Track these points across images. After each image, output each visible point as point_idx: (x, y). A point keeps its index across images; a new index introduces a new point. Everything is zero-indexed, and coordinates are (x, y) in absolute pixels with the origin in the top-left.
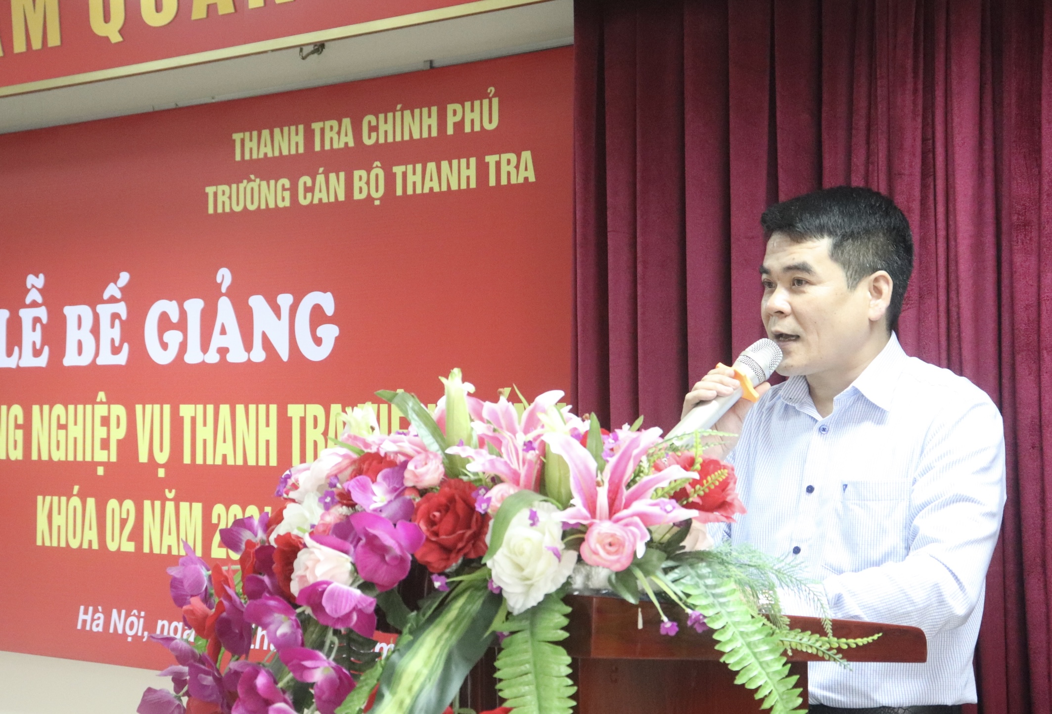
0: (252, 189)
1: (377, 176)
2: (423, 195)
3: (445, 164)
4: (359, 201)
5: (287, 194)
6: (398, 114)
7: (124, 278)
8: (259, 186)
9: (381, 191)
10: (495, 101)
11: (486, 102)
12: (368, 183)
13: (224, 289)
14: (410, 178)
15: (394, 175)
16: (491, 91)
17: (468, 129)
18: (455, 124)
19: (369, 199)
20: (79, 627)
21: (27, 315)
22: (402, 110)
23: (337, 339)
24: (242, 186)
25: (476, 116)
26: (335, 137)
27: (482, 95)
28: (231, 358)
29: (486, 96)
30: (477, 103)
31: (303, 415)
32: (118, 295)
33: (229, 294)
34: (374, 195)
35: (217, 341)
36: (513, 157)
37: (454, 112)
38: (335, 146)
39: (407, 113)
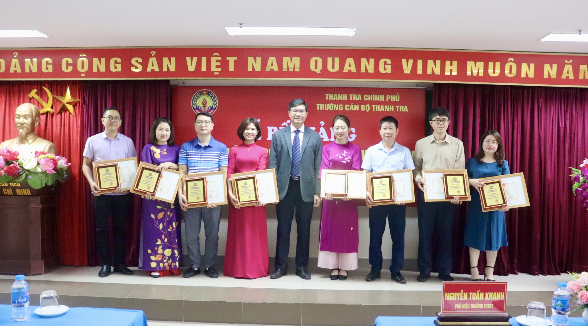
0: (331, 106)
1: (368, 107)
2: (380, 112)
3: (386, 106)
4: (363, 111)
5: (342, 108)
8: (333, 105)
9: (369, 109)
10: (399, 97)
11: (396, 96)
12: (365, 108)
13: (322, 126)
14: (377, 108)
15: (372, 107)
17: (392, 100)
18: (389, 99)
19: (365, 111)
22: (375, 95)
23: (356, 137)
24: (328, 105)
25: (394, 98)
27: (395, 94)
28: (325, 140)
29: (397, 95)
30: (394, 96)
33: (324, 126)
34: (367, 109)
36: (403, 107)
37: (388, 97)
38: (356, 99)
39: (376, 96)
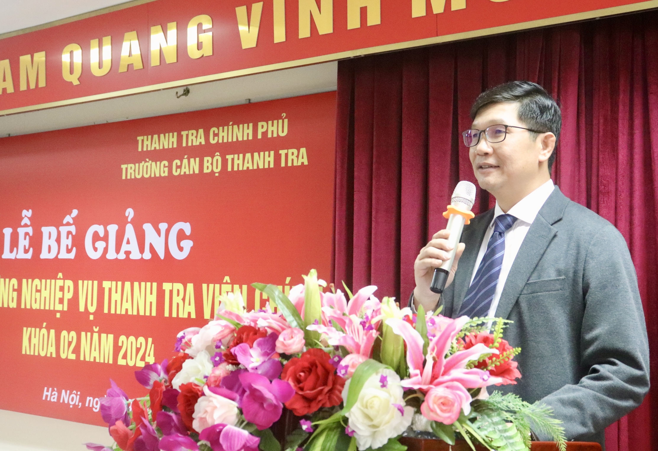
0: (147, 166)
1: (217, 160)
2: (244, 172)
3: (256, 155)
4: (207, 174)
5: (166, 169)
6: (230, 127)
7: (75, 212)
8: (151, 165)
9: (220, 168)
10: (286, 121)
11: (280, 121)
12: (212, 164)
13: (129, 220)
14: (236, 162)
15: (227, 160)
16: (284, 115)
17: (270, 135)
18: (263, 133)
19: (212, 172)
20: (44, 398)
21: (21, 231)
23: (192, 248)
24: (141, 165)
25: (275, 128)
26: (194, 139)
27: (278, 117)
28: (132, 257)
29: (281, 118)
30: (275, 122)
31: (171, 289)
32: (71, 221)
33: (132, 222)
34: (215, 170)
35: (125, 247)
36: (295, 151)
37: (262, 127)
38: (194, 144)
39: (235, 127)
